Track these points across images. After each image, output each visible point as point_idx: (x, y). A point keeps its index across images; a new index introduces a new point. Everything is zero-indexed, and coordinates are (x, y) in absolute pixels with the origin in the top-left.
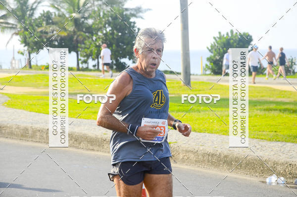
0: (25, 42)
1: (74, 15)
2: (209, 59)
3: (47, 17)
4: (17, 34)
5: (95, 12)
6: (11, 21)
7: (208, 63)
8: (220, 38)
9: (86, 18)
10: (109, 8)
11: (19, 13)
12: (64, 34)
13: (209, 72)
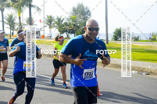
0: (60, 31)
1: (74, 23)
2: (113, 36)
3: (66, 24)
4: (57, 29)
5: (80, 22)
6: (56, 25)
7: (113, 37)
8: (117, 30)
9: (77, 24)
10: (84, 21)
11: (58, 23)
12: (71, 28)
13: (113, 40)
